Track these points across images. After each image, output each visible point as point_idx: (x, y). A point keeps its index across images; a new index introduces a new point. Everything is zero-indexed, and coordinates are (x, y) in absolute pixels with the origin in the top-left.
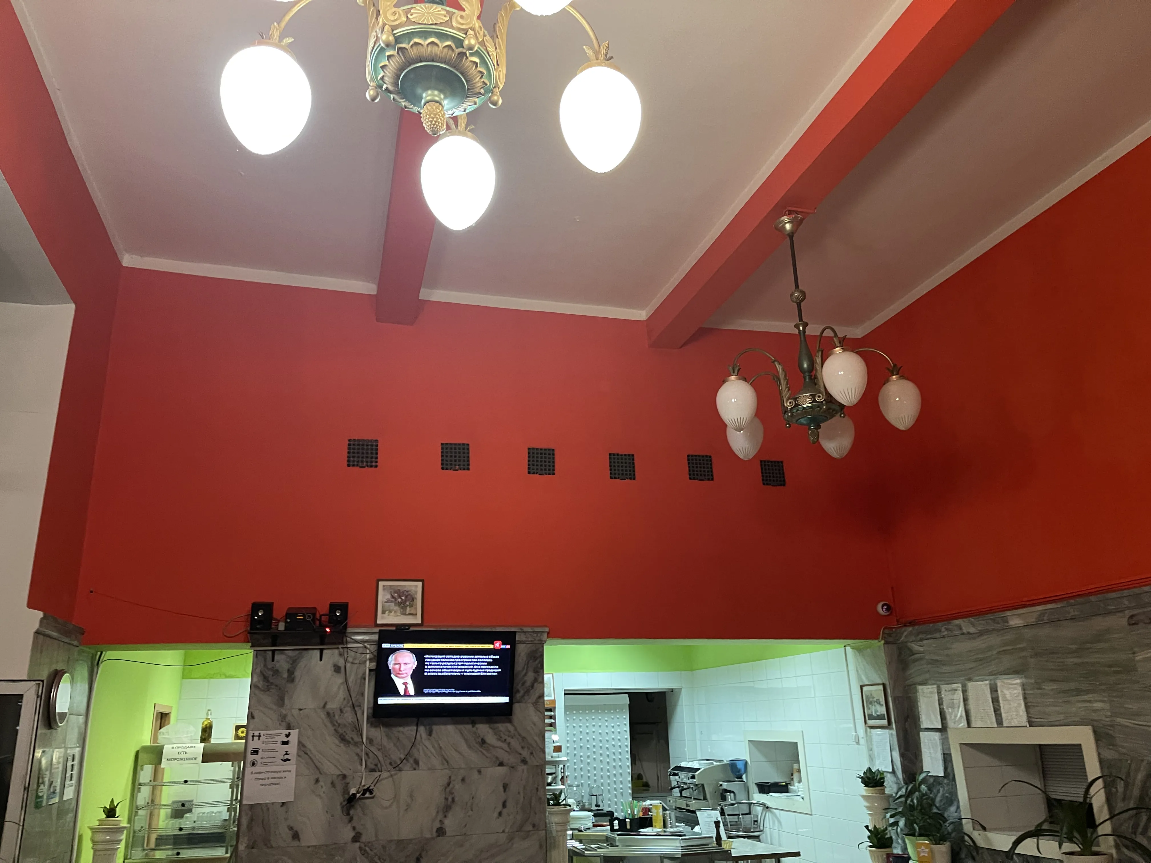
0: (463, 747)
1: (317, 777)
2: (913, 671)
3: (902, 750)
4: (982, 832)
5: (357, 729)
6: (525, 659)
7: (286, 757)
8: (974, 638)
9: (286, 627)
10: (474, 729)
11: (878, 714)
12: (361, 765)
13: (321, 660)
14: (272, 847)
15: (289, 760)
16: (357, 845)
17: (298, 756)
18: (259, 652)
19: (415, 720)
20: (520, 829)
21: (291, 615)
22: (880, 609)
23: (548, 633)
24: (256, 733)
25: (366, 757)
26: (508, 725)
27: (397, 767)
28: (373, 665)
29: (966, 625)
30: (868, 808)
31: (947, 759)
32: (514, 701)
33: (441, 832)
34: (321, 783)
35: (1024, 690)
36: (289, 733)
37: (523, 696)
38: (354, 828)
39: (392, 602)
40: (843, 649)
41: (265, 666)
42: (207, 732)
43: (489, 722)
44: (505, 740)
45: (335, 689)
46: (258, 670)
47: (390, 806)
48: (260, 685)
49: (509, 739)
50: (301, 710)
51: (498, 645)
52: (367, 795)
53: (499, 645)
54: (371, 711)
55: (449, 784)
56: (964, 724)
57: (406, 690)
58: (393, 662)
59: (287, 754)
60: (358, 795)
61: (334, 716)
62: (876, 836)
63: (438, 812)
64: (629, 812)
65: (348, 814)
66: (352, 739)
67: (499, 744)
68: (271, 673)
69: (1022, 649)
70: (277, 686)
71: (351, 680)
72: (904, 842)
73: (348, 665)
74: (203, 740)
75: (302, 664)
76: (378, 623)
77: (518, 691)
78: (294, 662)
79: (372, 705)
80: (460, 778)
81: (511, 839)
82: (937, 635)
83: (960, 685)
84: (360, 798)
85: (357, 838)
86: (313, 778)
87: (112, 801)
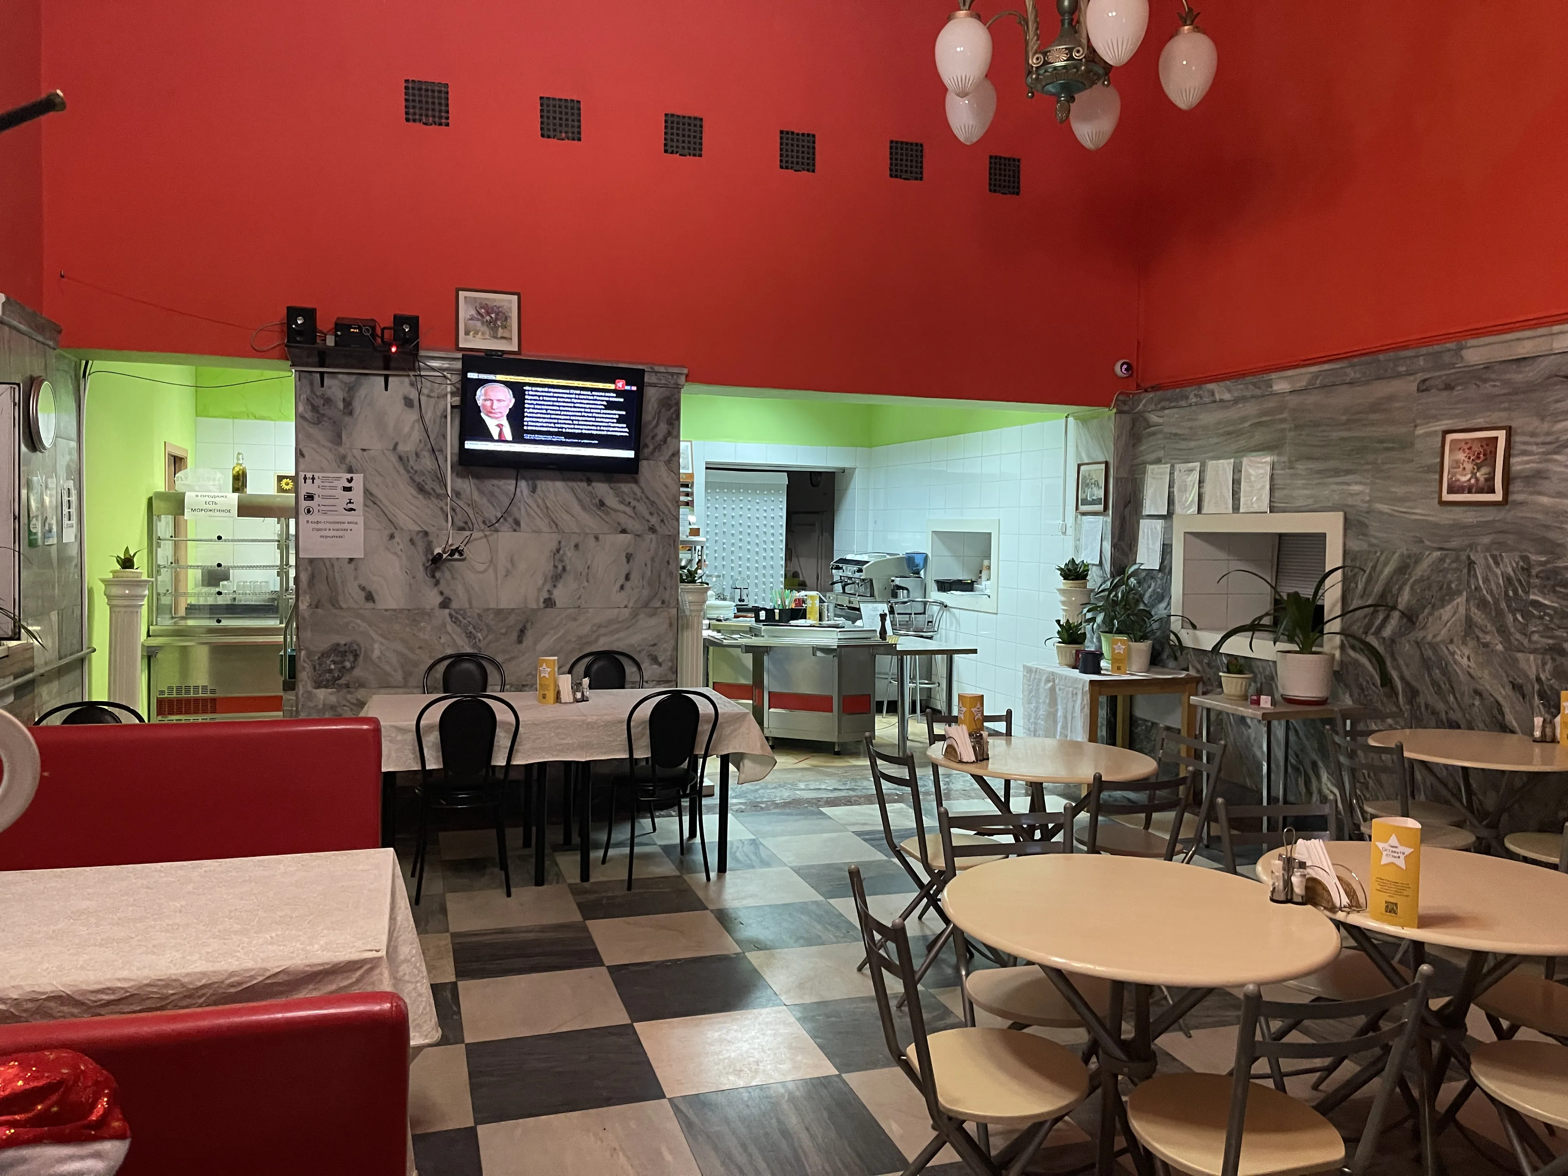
0: (576, 508)
1: (391, 532)
2: (1144, 448)
3: (1115, 540)
4: (1191, 631)
5: (438, 478)
6: (656, 406)
7: (350, 506)
8: (1227, 407)
9: (336, 342)
10: (590, 488)
11: (1094, 498)
12: (447, 521)
13: (386, 389)
14: (342, 608)
15: (354, 510)
16: (447, 611)
17: (365, 505)
18: (302, 374)
19: (514, 472)
20: (646, 605)
21: (341, 326)
22: (1120, 370)
23: (687, 376)
24: (309, 475)
25: (454, 514)
26: (634, 486)
27: (491, 526)
28: (457, 400)
29: (1221, 391)
30: (1063, 603)
31: (1166, 550)
32: (641, 457)
33: (549, 603)
34: (397, 539)
35: (1273, 469)
36: (352, 478)
37: (652, 453)
38: (442, 593)
39: (478, 320)
40: (1064, 420)
41: (313, 392)
42: (239, 481)
43: (609, 481)
44: (629, 503)
45: (407, 429)
46: (303, 397)
47: (485, 571)
48: (307, 416)
49: (634, 503)
50: (364, 450)
51: (620, 384)
52: (456, 556)
53: (623, 386)
54: (456, 459)
55: (558, 551)
56: (1195, 508)
57: (501, 433)
58: (483, 397)
59: (350, 503)
60: (445, 556)
61: (408, 460)
62: (1067, 631)
63: (545, 581)
64: (779, 602)
65: (433, 576)
66: (434, 490)
67: (622, 507)
68: (322, 402)
69: (1283, 421)
70: (330, 419)
71: (428, 417)
72: (1100, 641)
73: (423, 398)
74: (235, 490)
75: (362, 392)
76: (460, 346)
77: (646, 446)
78: (351, 389)
79: (456, 450)
80: (573, 544)
81: (635, 615)
82: (1183, 403)
83: (1198, 464)
84: (447, 560)
85: (445, 604)
86: (387, 532)
87: (127, 550)
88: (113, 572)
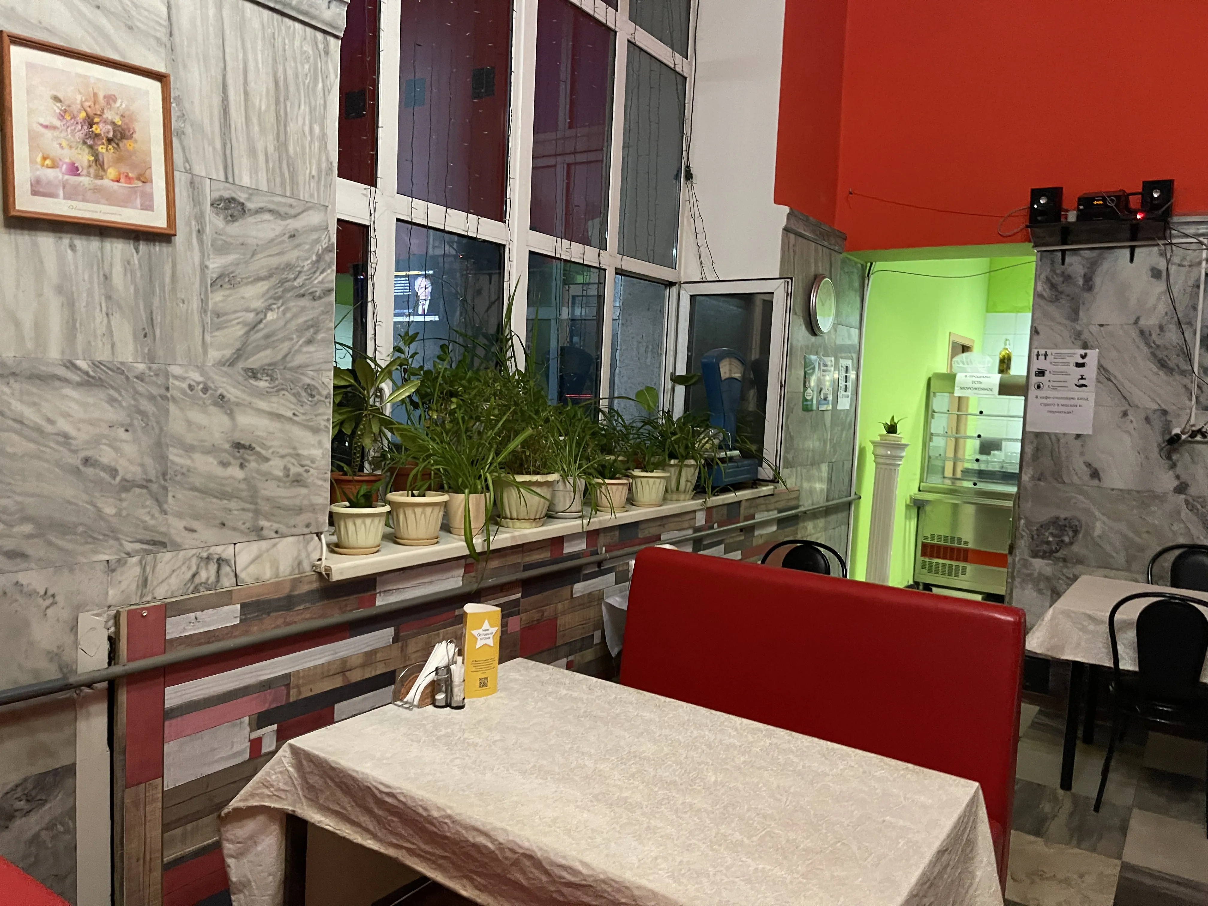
1: (1124, 409)
5: (1184, 353)
7: (1082, 382)
9: (1077, 217)
12: (1191, 400)
13: (1132, 260)
14: (1064, 483)
15: (1086, 386)
16: (1183, 497)
17: (1098, 381)
18: (1044, 254)
21: (1086, 201)
24: (1042, 352)
25: (1199, 393)
34: (1130, 417)
36: (1086, 354)
38: (1178, 477)
41: (1053, 271)
42: (1005, 363)
45: (1152, 302)
46: (1043, 276)
48: (1045, 295)
50: (1101, 325)
52: (1199, 438)
59: (1082, 378)
60: (1184, 437)
61: (1150, 335)
65: (1169, 458)
66: (1178, 366)
68: (1061, 279)
70: (1069, 295)
71: (1176, 288)
73: (1172, 267)
74: (1001, 371)
75: (1105, 266)
78: (1093, 266)
84: (1186, 442)
85: (1181, 489)
86: (1119, 410)
87: (893, 418)
88: (881, 436)
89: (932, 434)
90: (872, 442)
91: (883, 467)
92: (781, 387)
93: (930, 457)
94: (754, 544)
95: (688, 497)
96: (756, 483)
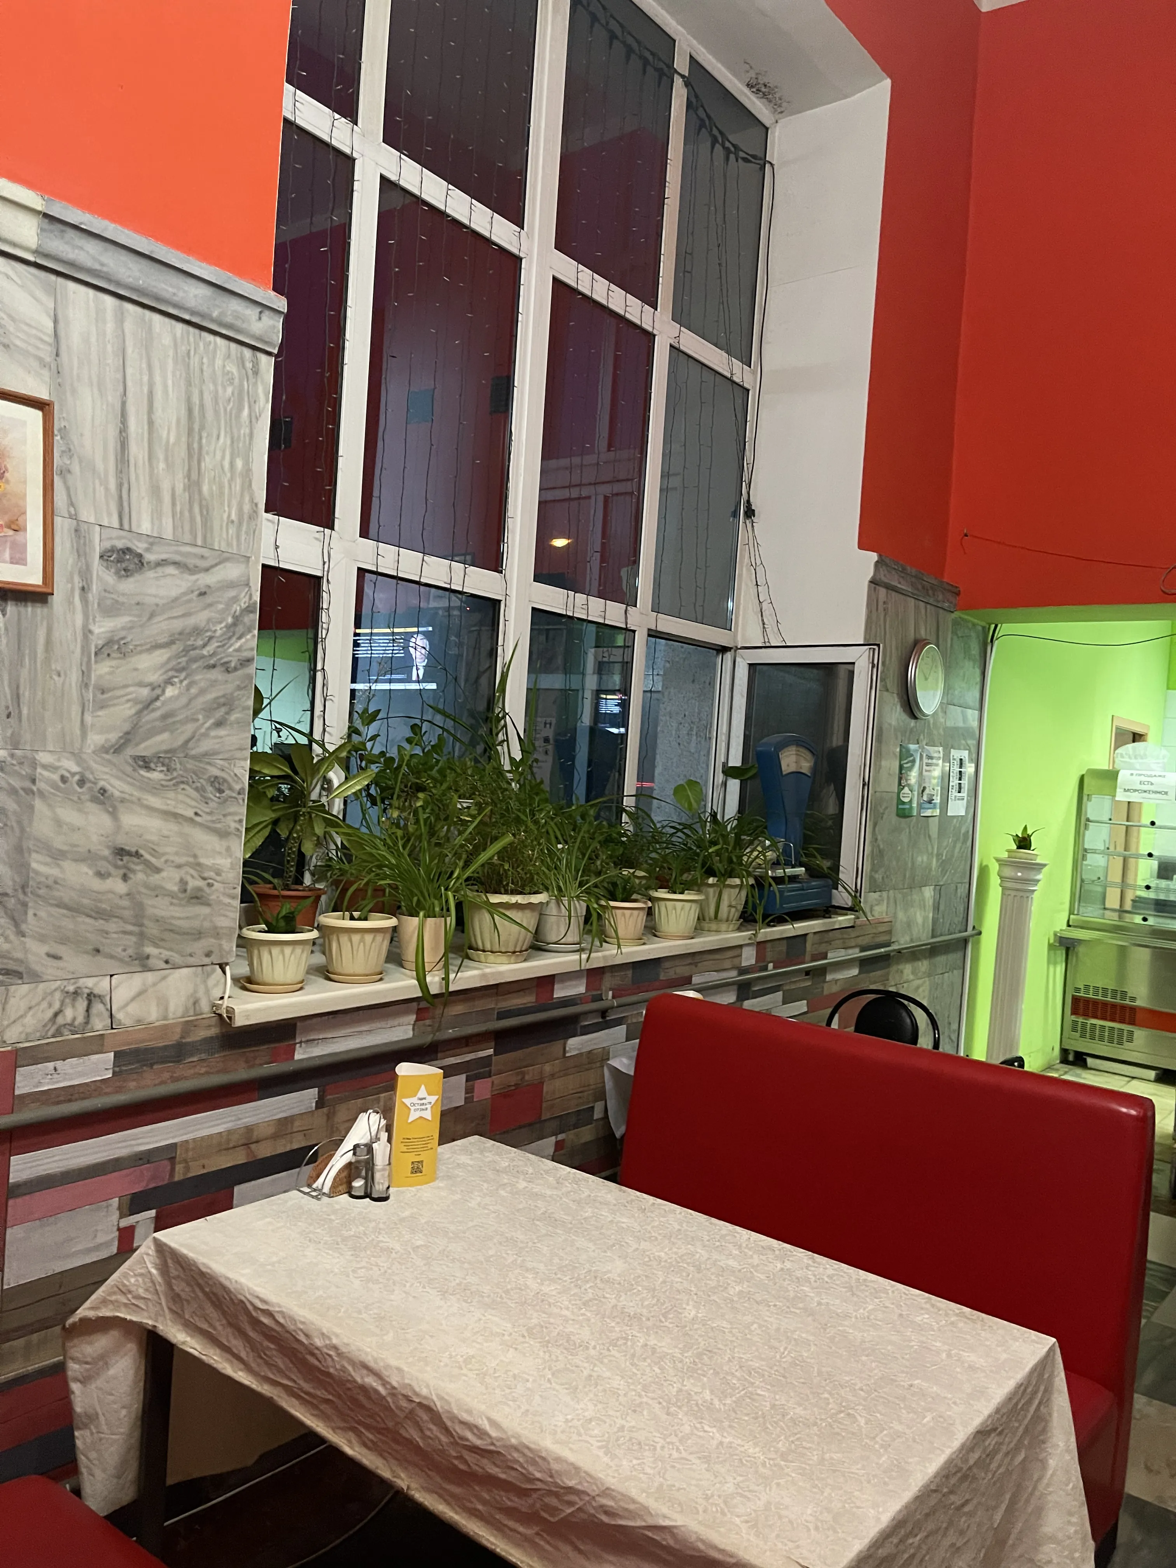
87: (1025, 828)
88: (1009, 851)
89: (1085, 850)
90: (998, 860)
91: (1013, 893)
92: (864, 785)
93: (1082, 881)
94: (826, 992)
95: (731, 927)
96: (829, 910)
